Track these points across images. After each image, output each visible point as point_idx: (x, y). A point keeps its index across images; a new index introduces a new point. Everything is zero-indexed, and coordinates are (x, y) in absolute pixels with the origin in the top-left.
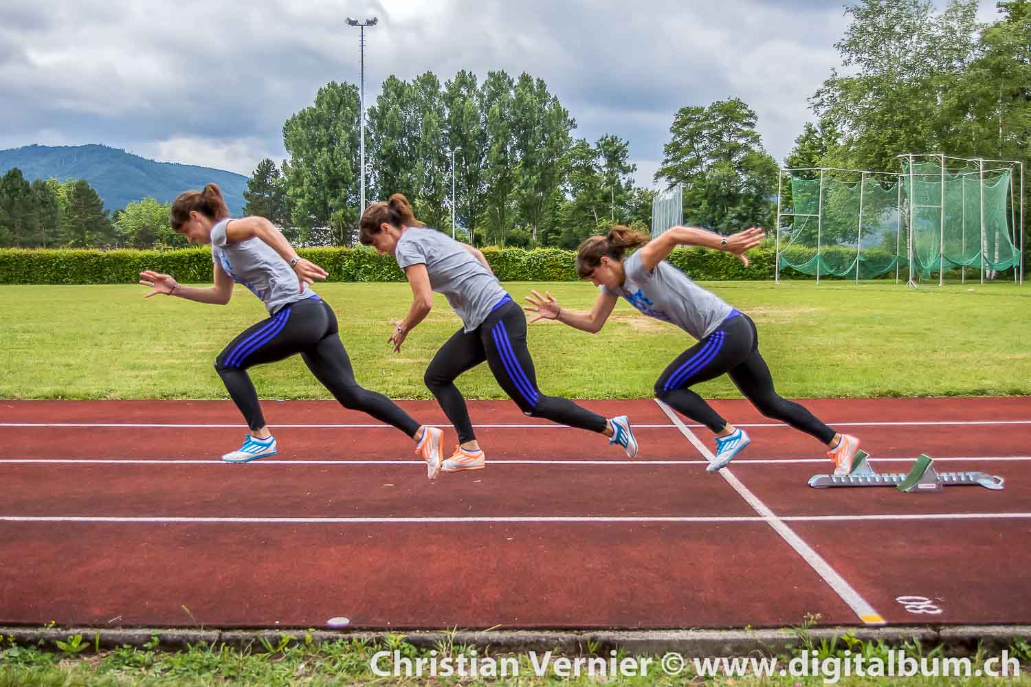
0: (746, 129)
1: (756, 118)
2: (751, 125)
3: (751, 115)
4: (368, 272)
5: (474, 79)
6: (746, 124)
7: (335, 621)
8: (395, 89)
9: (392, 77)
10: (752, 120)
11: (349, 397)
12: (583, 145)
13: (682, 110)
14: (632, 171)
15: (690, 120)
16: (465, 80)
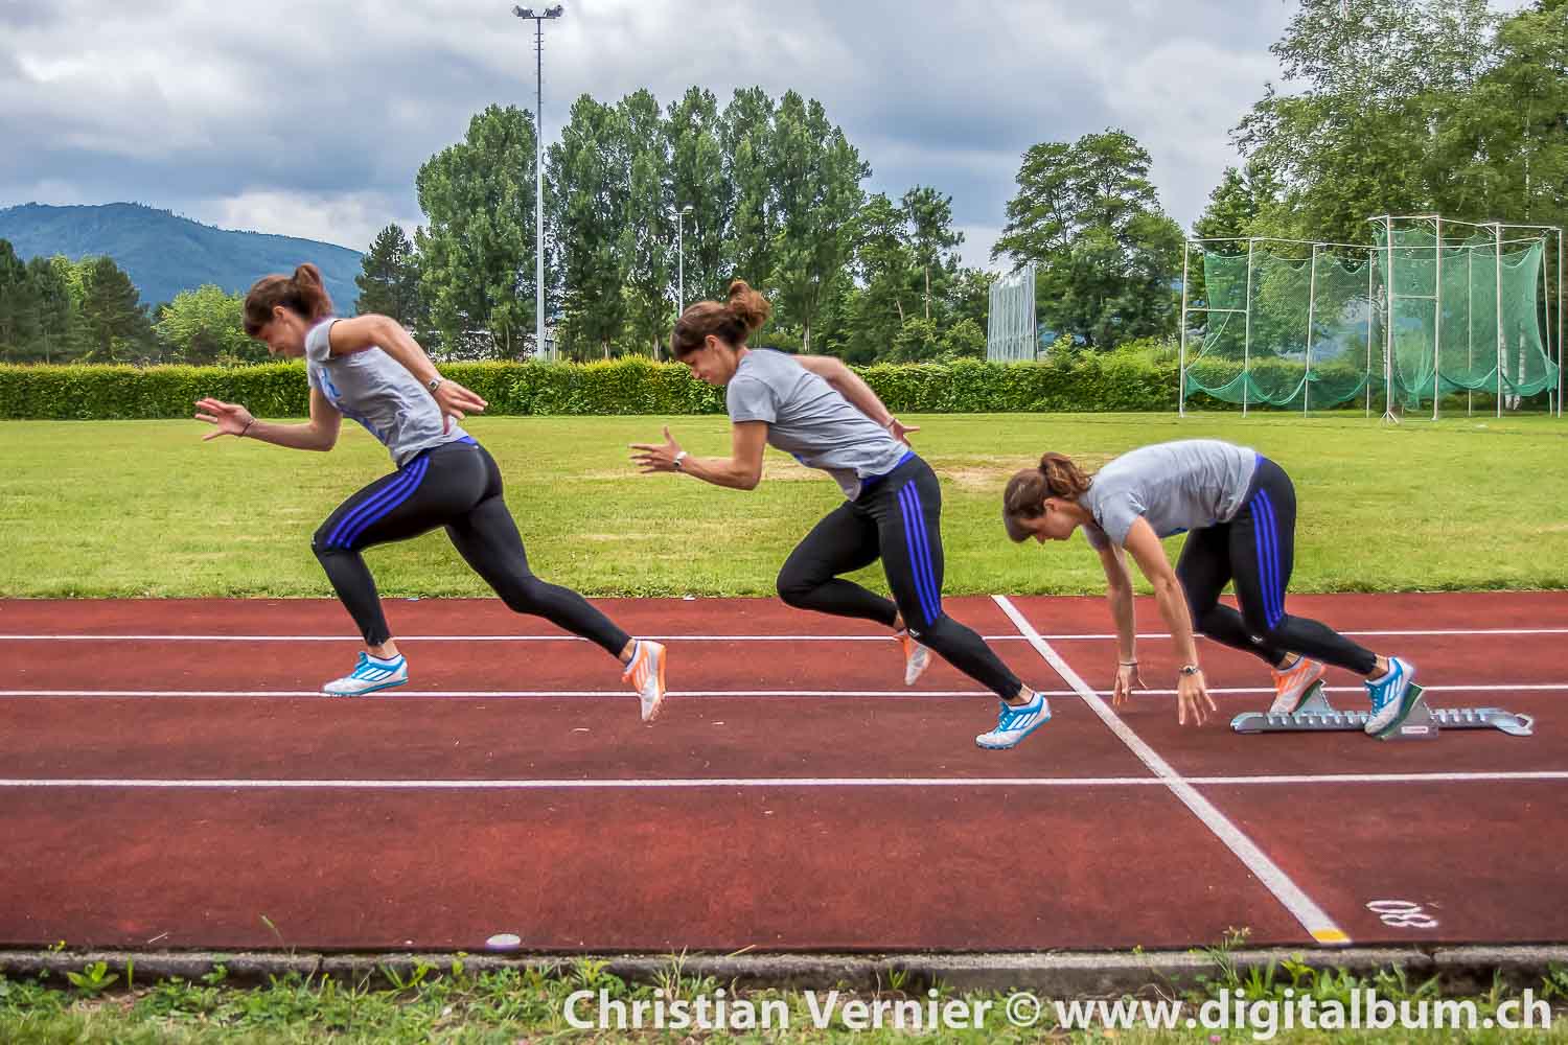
0: (1133, 177)
1: (1149, 161)
2: (1142, 171)
3: (1142, 156)
4: (548, 400)
5: (712, 100)
6: (1133, 170)
7: (498, 941)
8: (589, 115)
9: (586, 98)
10: (1143, 164)
11: (520, 594)
12: (881, 202)
13: (1035, 149)
14: (957, 243)
15: (1046, 163)
16: (698, 102)
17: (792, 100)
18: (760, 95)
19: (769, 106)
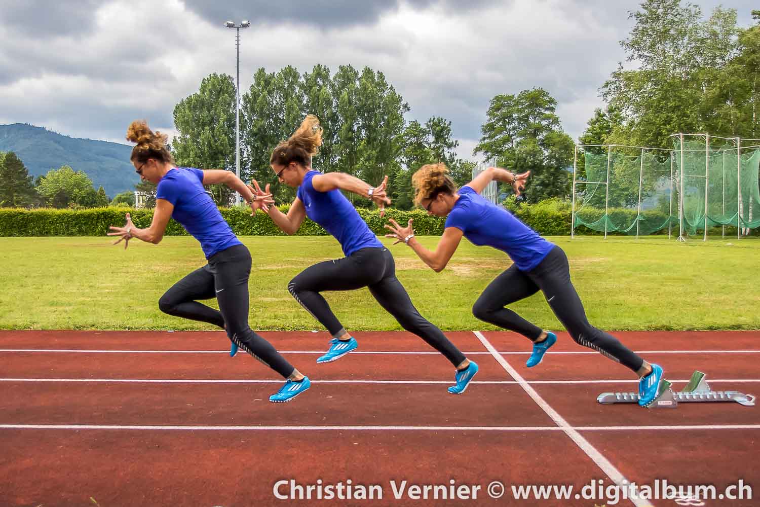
0: (548, 113)
1: (555, 104)
2: (552, 109)
3: (552, 101)
5: (327, 72)
6: (547, 109)
8: (264, 81)
9: (261, 71)
12: (415, 125)
13: (496, 98)
14: (455, 146)
15: (503, 105)
16: (321, 73)
17: (368, 72)
18: (352, 69)
19: (356, 75)
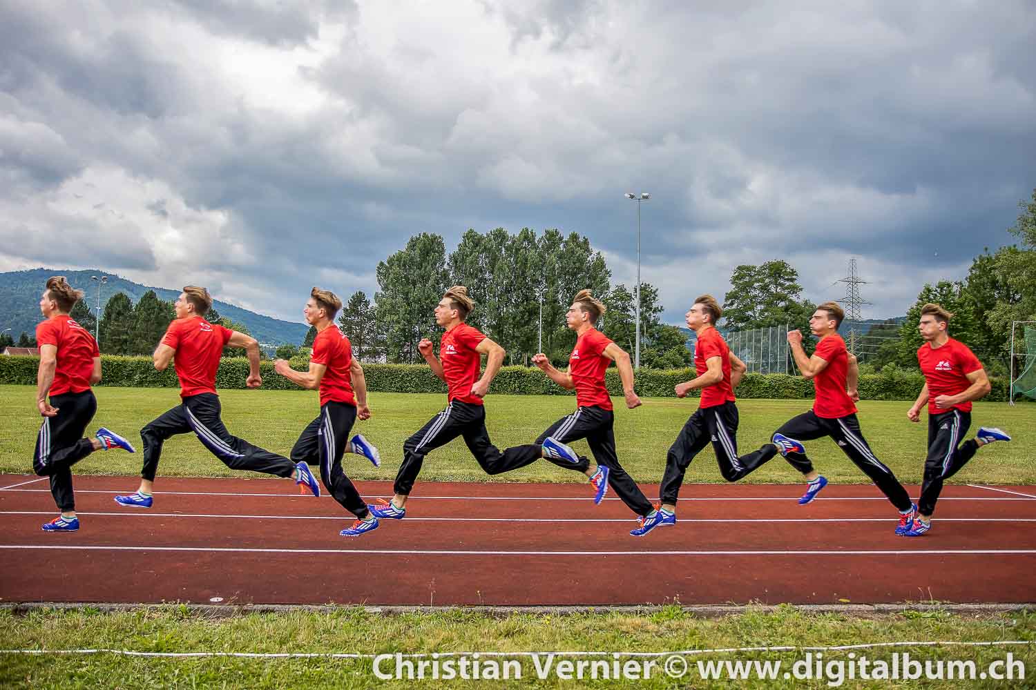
0: (788, 283)
8: (473, 240)
10: (794, 277)
12: (621, 289)
13: (739, 268)
14: (660, 311)
15: (745, 275)
16: (527, 237)
17: (574, 237)
18: (557, 233)
19: (561, 239)
